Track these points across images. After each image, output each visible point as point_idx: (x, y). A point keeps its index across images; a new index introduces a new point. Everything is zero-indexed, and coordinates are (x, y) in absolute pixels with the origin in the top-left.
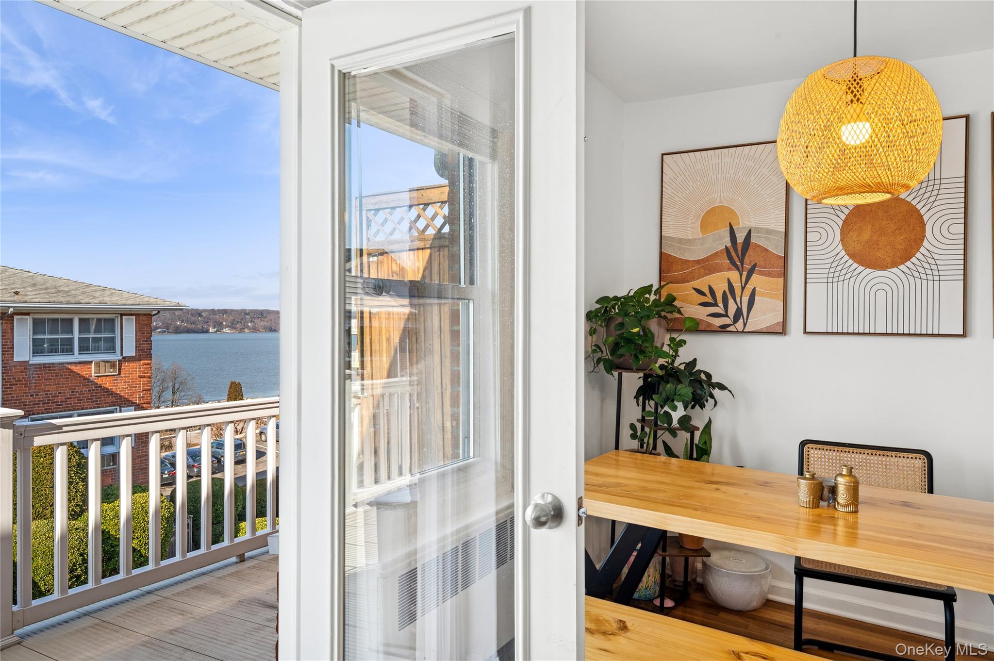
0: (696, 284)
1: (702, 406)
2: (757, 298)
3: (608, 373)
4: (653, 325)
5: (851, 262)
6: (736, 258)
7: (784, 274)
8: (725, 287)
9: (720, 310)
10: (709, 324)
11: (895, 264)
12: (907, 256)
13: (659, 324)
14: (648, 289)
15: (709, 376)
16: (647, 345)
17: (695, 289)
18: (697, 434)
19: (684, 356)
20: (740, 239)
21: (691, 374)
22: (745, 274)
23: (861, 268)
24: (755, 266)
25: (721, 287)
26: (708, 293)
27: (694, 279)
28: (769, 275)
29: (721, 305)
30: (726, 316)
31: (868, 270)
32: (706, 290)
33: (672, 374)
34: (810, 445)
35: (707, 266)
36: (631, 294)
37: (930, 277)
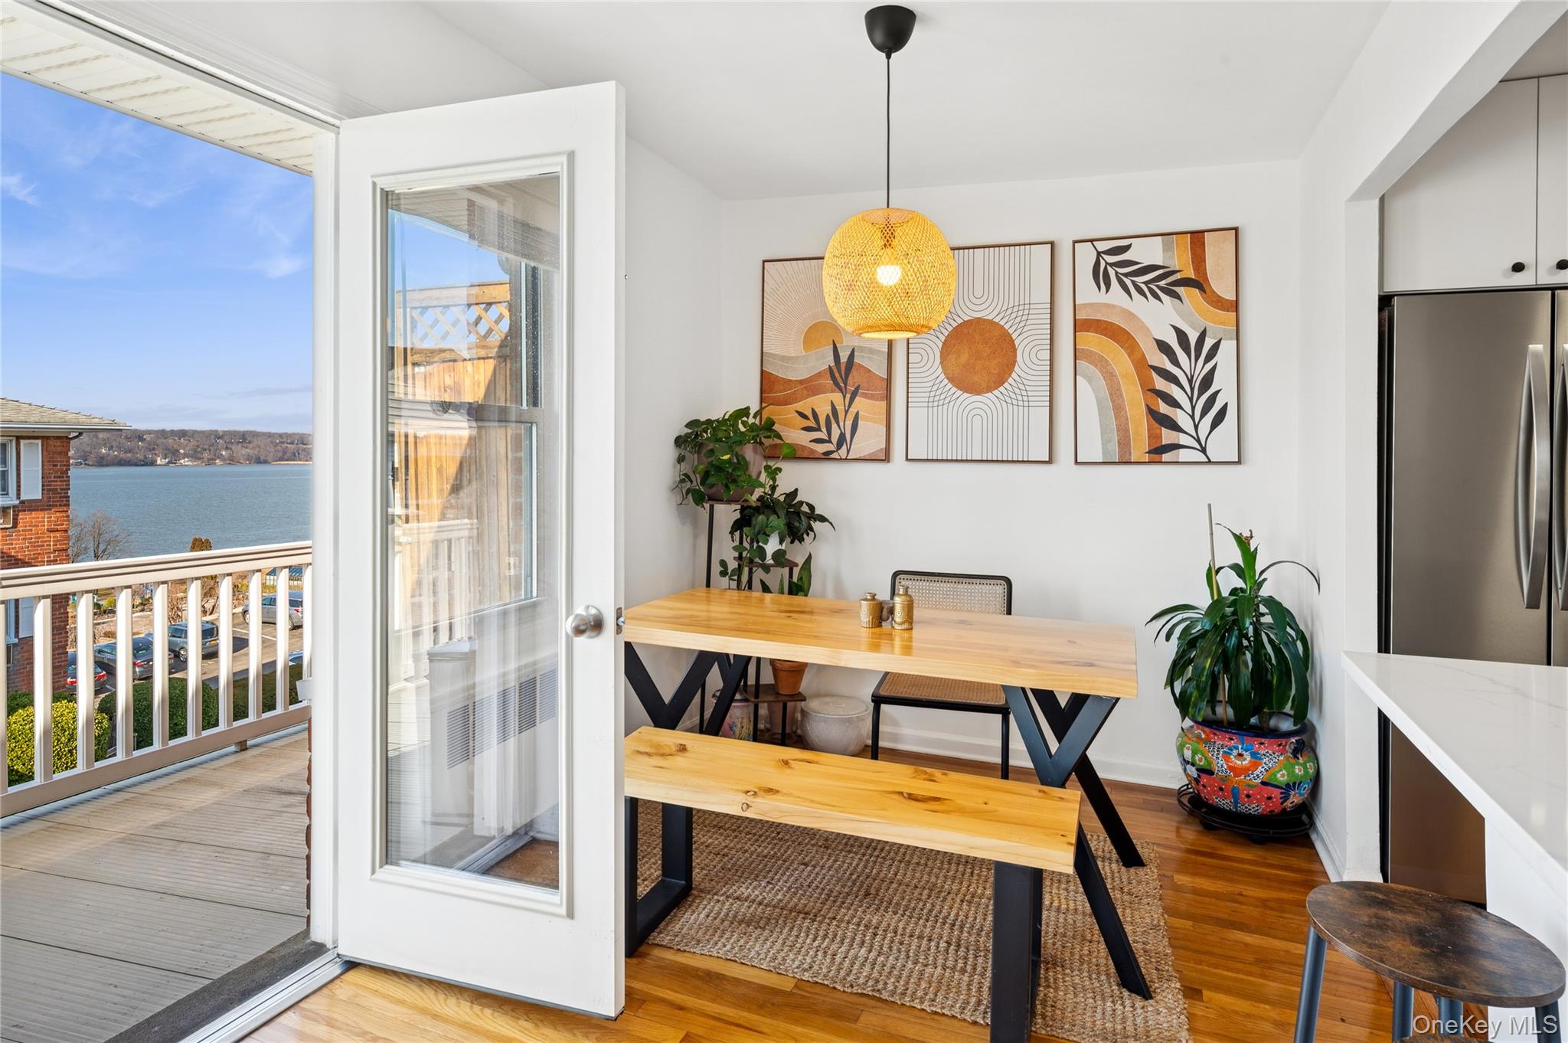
0: (799, 406)
1: (801, 540)
2: (860, 422)
3: (698, 505)
4: (749, 452)
5: (950, 385)
6: (839, 379)
7: (888, 397)
8: (828, 409)
9: (823, 435)
10: (812, 451)
11: (990, 390)
12: (1000, 382)
13: (755, 451)
14: (745, 411)
15: (811, 507)
16: (739, 474)
17: (797, 412)
18: (796, 571)
19: (784, 485)
20: (844, 359)
21: (790, 506)
22: (848, 396)
23: (960, 392)
24: (858, 388)
25: (824, 411)
26: (810, 416)
27: (796, 401)
28: (872, 397)
29: (824, 429)
30: (830, 441)
31: (966, 395)
32: (809, 414)
33: (767, 505)
34: (902, 576)
35: (810, 387)
36: (726, 417)
37: (1021, 403)
